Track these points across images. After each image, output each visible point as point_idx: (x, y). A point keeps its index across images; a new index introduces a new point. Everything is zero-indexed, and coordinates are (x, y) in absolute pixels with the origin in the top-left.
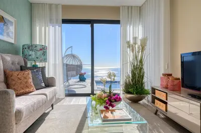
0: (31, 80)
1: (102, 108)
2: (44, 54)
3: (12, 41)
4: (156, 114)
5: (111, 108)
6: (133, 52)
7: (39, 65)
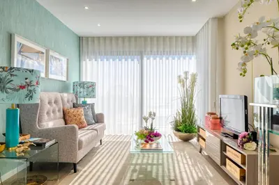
0: (83, 117)
1: (143, 141)
2: (93, 91)
3: (64, 79)
4: (200, 152)
5: (150, 142)
6: (184, 87)
7: (89, 101)
